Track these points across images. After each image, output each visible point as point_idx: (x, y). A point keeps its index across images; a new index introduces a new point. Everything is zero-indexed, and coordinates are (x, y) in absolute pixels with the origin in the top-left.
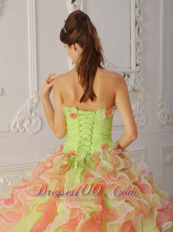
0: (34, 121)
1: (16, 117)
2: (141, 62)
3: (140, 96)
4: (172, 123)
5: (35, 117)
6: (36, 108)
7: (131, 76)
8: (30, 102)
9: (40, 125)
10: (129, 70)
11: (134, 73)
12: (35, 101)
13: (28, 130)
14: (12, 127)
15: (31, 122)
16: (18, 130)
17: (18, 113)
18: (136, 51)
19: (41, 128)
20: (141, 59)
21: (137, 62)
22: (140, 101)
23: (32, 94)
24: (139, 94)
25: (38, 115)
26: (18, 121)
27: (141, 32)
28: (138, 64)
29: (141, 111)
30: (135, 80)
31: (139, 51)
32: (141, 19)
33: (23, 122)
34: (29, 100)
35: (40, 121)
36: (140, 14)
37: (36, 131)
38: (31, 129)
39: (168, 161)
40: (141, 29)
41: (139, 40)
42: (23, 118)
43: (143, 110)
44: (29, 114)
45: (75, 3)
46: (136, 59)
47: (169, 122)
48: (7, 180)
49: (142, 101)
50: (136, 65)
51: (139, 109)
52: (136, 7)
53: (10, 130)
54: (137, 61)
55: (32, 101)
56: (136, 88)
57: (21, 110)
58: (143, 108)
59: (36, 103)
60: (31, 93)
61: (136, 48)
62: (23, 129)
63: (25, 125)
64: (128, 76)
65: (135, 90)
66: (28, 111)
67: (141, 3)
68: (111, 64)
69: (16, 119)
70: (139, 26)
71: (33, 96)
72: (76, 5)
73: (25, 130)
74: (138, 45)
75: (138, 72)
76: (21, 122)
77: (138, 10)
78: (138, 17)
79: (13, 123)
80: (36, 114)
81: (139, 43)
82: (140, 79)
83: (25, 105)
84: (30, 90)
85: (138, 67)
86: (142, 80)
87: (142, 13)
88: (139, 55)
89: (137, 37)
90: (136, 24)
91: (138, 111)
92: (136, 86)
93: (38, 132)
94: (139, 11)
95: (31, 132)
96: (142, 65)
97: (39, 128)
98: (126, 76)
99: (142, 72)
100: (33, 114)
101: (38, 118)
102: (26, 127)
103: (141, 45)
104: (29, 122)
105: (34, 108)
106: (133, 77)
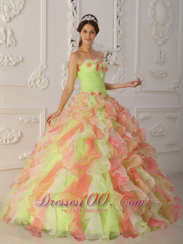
0: (43, 80)
1: (31, 77)
2: (120, 44)
3: (120, 69)
4: (144, 90)
5: (44, 78)
6: (45, 72)
7: (113, 54)
8: (41, 68)
9: (47, 84)
10: (112, 50)
11: (115, 52)
12: (44, 67)
13: (39, 86)
14: (28, 83)
15: (41, 81)
16: (32, 86)
17: (33, 74)
18: (117, 37)
19: (48, 86)
20: (121, 42)
21: (117, 45)
22: (120, 72)
23: (43, 62)
24: (120, 67)
25: (46, 77)
26: (33, 80)
27: (121, 23)
28: (118, 46)
29: (120, 80)
30: (116, 57)
31: (119, 36)
32: (121, 14)
33: (35, 80)
34: (40, 66)
35: (47, 81)
36: (121, 11)
37: (44, 87)
38: (41, 85)
39: (140, 118)
40: (121, 21)
41: (120, 29)
42: (36, 78)
43: (122, 80)
44: (40, 76)
45: (74, 2)
46: (117, 42)
47: (142, 90)
48: (24, 118)
49: (122, 73)
50: (118, 47)
51: (119, 78)
52: (118, 5)
53: (27, 85)
54: (118, 43)
55: (42, 67)
56: (117, 63)
57: (34, 72)
58: (122, 78)
59: (45, 69)
60: (41, 61)
61: (118, 35)
62: (36, 85)
63: (37, 83)
64: (111, 54)
65: (116, 64)
66: (39, 73)
67: (122, 3)
68: (98, 45)
69: (31, 78)
70: (120, 19)
71: (43, 64)
72: (74, 3)
73: (37, 86)
74: (119, 32)
75: (119, 52)
76: (34, 81)
77: (119, 7)
78: (119, 13)
79: (29, 81)
80: (44, 76)
81: (120, 31)
82: (120, 56)
83: (37, 69)
84: (41, 60)
85: (119, 48)
86: (122, 57)
87: (122, 10)
88: (120, 39)
89: (118, 27)
90: (118, 17)
91: (118, 80)
92: (117, 62)
93: (45, 88)
94: (120, 9)
95: (41, 88)
96: (121, 47)
97: (46, 86)
98: (110, 54)
99: (121, 51)
100: (42, 76)
101: (46, 79)
102: (38, 85)
103: (121, 32)
104: (40, 81)
105: (44, 72)
106: (114, 55)
